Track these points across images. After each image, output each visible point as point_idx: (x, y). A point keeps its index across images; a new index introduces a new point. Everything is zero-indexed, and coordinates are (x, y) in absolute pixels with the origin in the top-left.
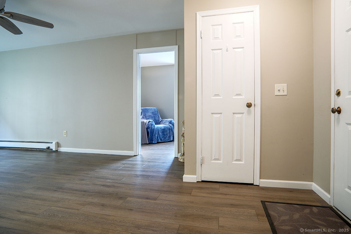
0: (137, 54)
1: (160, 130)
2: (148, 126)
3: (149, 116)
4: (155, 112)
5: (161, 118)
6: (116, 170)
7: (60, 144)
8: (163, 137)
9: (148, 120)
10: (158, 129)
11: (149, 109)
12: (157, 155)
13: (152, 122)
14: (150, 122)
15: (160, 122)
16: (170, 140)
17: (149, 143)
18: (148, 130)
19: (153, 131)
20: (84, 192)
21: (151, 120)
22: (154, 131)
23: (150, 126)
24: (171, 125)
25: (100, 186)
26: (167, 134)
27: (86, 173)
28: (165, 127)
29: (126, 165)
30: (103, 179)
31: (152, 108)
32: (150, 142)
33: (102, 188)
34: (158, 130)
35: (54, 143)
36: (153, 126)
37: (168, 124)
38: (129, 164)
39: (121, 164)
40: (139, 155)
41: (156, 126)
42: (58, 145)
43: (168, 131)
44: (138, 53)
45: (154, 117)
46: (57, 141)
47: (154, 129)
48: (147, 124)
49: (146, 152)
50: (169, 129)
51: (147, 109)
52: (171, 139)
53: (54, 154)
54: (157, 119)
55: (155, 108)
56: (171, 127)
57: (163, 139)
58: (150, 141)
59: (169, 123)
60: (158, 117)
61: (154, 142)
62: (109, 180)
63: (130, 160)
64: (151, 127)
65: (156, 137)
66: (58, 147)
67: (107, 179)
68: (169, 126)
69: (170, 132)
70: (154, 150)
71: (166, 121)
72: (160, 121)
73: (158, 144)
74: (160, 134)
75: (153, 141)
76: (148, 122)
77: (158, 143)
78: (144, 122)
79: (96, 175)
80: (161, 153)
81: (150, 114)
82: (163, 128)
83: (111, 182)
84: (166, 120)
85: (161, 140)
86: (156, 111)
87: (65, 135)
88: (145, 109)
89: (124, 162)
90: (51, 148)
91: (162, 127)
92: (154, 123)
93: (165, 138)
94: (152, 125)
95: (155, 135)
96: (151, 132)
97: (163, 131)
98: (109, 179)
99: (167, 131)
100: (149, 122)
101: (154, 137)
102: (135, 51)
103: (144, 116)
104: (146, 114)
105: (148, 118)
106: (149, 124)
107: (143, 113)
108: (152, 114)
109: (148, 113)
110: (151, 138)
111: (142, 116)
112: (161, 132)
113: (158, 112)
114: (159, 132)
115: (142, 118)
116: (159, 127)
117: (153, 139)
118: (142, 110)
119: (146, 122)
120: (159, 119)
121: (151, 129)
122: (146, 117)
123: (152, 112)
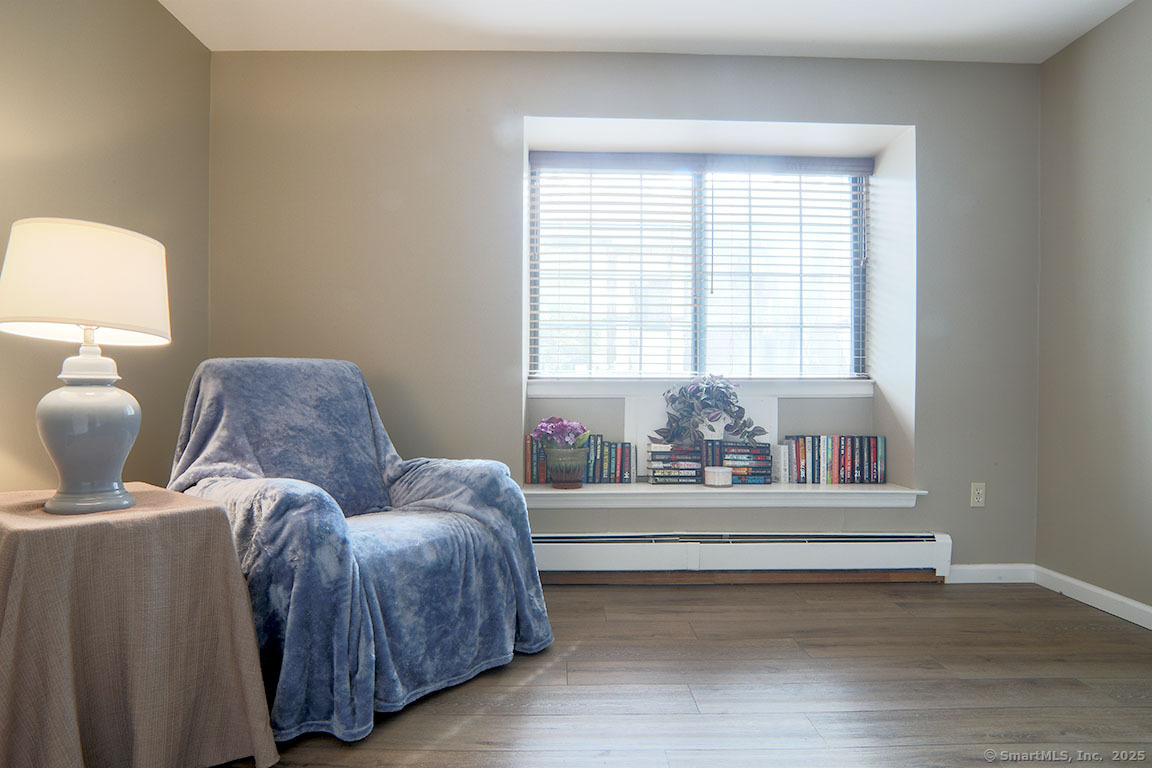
1: (399, 584)
2: (270, 550)
3: (286, 438)
4: (348, 396)
5: (393, 451)
8: (430, 650)
9: (279, 485)
11: (290, 372)
13: (320, 505)
14: (294, 515)
15: (393, 481)
16: (494, 662)
18: (277, 593)
19: (327, 601)
21: (303, 488)
22: (335, 610)
23: (294, 556)
24: (493, 516)
26: (467, 612)
28: (443, 543)
31: (317, 362)
32: (293, 733)
34: (380, 586)
37: (461, 504)
43: (477, 581)
45: (340, 441)
47: (338, 584)
48: (260, 524)
50: (485, 560)
51: (274, 372)
52: (503, 652)
55: (344, 365)
56: (496, 534)
57: (430, 667)
58: (302, 721)
59: (472, 501)
60: (368, 439)
61: (338, 729)
64: (311, 564)
65: (366, 672)
68: (475, 528)
69: (489, 590)
71: (447, 475)
72: (390, 472)
74: (408, 619)
75: (330, 717)
76: (268, 507)
81: (307, 417)
82: (430, 557)
84: (445, 464)
85: (414, 678)
86: (353, 389)
88: (249, 368)
91: (418, 551)
92: (335, 512)
93: (454, 652)
94: (313, 541)
95: (352, 650)
96: (304, 624)
97: (431, 591)
99: (467, 582)
100: (287, 504)
101: (341, 671)
103: (242, 441)
104: (269, 417)
105: (276, 451)
106: (285, 533)
107: (231, 408)
108: (314, 413)
109: (282, 408)
110: (309, 685)
111: (224, 433)
112: (412, 603)
113: (373, 401)
114: (397, 608)
115: (225, 455)
116: (390, 554)
117: (337, 698)
118: (226, 376)
119: (250, 511)
120: (373, 452)
121: (305, 593)
122: (256, 446)
123: (321, 400)
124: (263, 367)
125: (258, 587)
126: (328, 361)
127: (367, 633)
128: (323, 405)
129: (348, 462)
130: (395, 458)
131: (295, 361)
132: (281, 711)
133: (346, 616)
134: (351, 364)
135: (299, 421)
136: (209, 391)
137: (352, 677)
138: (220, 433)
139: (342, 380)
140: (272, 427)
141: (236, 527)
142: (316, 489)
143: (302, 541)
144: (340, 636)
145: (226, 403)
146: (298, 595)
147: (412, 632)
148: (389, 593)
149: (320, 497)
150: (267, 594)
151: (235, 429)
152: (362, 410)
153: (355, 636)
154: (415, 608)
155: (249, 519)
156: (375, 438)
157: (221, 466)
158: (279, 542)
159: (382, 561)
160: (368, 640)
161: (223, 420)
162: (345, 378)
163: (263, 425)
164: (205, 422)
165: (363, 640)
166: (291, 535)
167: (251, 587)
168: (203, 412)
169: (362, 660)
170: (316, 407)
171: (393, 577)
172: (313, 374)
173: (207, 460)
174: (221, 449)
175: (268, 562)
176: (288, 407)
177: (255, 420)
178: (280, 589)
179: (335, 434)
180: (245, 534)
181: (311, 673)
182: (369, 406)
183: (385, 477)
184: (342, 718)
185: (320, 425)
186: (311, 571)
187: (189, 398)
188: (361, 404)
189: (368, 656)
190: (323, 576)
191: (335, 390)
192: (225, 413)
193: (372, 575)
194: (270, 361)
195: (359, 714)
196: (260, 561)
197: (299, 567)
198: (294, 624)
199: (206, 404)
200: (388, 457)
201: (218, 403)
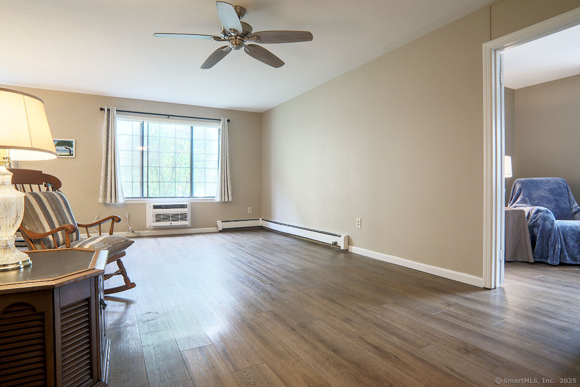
0: (493, 53)
1: (569, 234)
2: (534, 220)
3: (539, 199)
4: (560, 188)
5: (576, 204)
6: (424, 315)
7: (351, 240)
8: (578, 253)
9: (536, 208)
10: (564, 231)
11: (541, 182)
12: (548, 301)
13: (547, 212)
14: (540, 214)
15: (575, 213)
17: (536, 263)
18: (535, 230)
19: (548, 233)
20: (334, 351)
21: (542, 208)
22: (550, 235)
23: (540, 222)
25: (369, 347)
27: (363, 306)
29: (452, 309)
30: (386, 331)
31: (549, 178)
32: (538, 260)
33: (371, 354)
34: (563, 233)
35: (343, 237)
36: (548, 224)
38: (461, 307)
39: (443, 304)
40: (497, 290)
41: (558, 223)
42: (349, 241)
44: (495, 50)
45: (556, 200)
46: (347, 235)
47: (551, 230)
48: (531, 216)
49: (518, 283)
51: (536, 182)
53: (342, 256)
54: (565, 206)
55: (559, 179)
57: (577, 257)
58: (540, 258)
60: (567, 200)
61: (549, 261)
62: (395, 339)
63: (469, 296)
64: (544, 224)
65: (558, 250)
66: (349, 244)
67: (393, 334)
70: (544, 284)
72: (574, 210)
73: (561, 268)
74: (572, 243)
75: (547, 259)
76: (534, 211)
77: (562, 264)
78: (523, 212)
79: (379, 316)
80: (564, 296)
81: (546, 194)
83: (397, 347)
85: (573, 259)
86: (562, 186)
87: (359, 225)
88: (529, 181)
89: (453, 299)
90: (339, 244)
92: (552, 216)
94: (545, 219)
95: (554, 245)
96: (541, 236)
98: (398, 336)
100: (538, 211)
101: (551, 249)
102: (487, 46)
103: (527, 199)
104: (534, 193)
105: (536, 202)
106: (537, 217)
107: (524, 191)
108: (548, 193)
109: (538, 191)
110: (542, 250)
111: (522, 197)
112: (574, 239)
113: (569, 190)
114: (568, 239)
115: (522, 202)
116: (567, 226)
117: (549, 254)
118: (522, 183)
119: (529, 213)
120: (568, 204)
121: (542, 230)
122: (530, 200)
123: (551, 189)
124: (533, 180)
125: (531, 228)
126: (553, 178)
127: (558, 242)
128: (551, 191)
129: (559, 207)
130: (577, 207)
131: (542, 178)
132: (535, 254)
133: (553, 237)
134: (562, 179)
135: (543, 194)
136: (518, 187)
137: (554, 251)
138: (521, 197)
139: (558, 183)
140: (535, 196)
141: (526, 214)
142: (546, 209)
143: (542, 219)
144: (551, 241)
145: (523, 189)
146: (540, 231)
147: (573, 246)
148: (566, 235)
149: (547, 210)
150: (533, 230)
151: (525, 196)
152: (565, 192)
153: (555, 242)
154: (575, 241)
155: (529, 214)
156: (570, 201)
157: (521, 205)
158: (536, 219)
159: (564, 227)
160: (559, 243)
161: (522, 194)
162: (559, 183)
163: (532, 195)
164: (517, 194)
165: (557, 244)
166: (539, 217)
167: (529, 228)
168: (516, 192)
169: (557, 247)
170: (549, 191)
171: (567, 231)
172: (549, 181)
173: (517, 203)
174: (521, 200)
175: (534, 223)
176: (540, 191)
177: (530, 194)
178: (536, 229)
179: (555, 199)
180: (528, 217)
181: (543, 248)
182: (568, 191)
183: (572, 212)
184: (550, 259)
185: (550, 196)
186: (544, 226)
187: (512, 188)
188: (565, 190)
189: (558, 247)
190: (547, 227)
191: (555, 186)
192: (522, 192)
193: (560, 229)
194: (535, 179)
195: (555, 259)
196: (531, 223)
197: (541, 224)
198: (539, 236)
199: (517, 190)
200: (574, 206)
201: (520, 190)
